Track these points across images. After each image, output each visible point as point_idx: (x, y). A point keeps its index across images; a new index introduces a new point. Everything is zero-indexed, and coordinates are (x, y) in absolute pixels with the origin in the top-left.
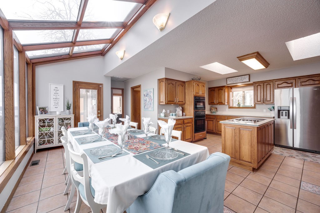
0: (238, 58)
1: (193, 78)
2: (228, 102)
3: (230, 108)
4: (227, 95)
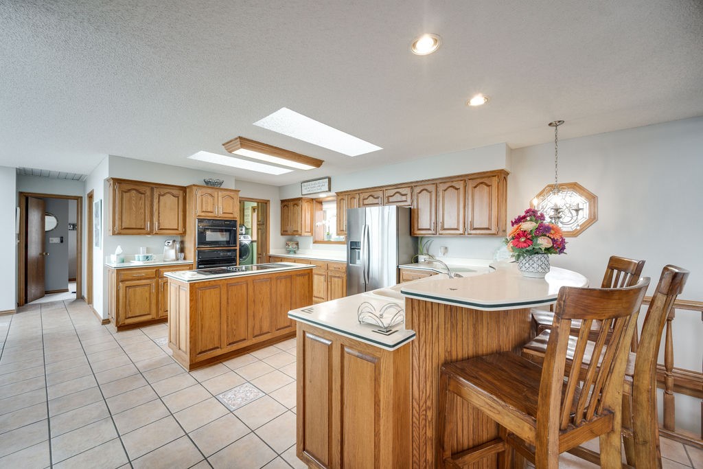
0: (223, 145)
1: (207, 179)
2: (311, 231)
3: (315, 242)
4: (308, 216)
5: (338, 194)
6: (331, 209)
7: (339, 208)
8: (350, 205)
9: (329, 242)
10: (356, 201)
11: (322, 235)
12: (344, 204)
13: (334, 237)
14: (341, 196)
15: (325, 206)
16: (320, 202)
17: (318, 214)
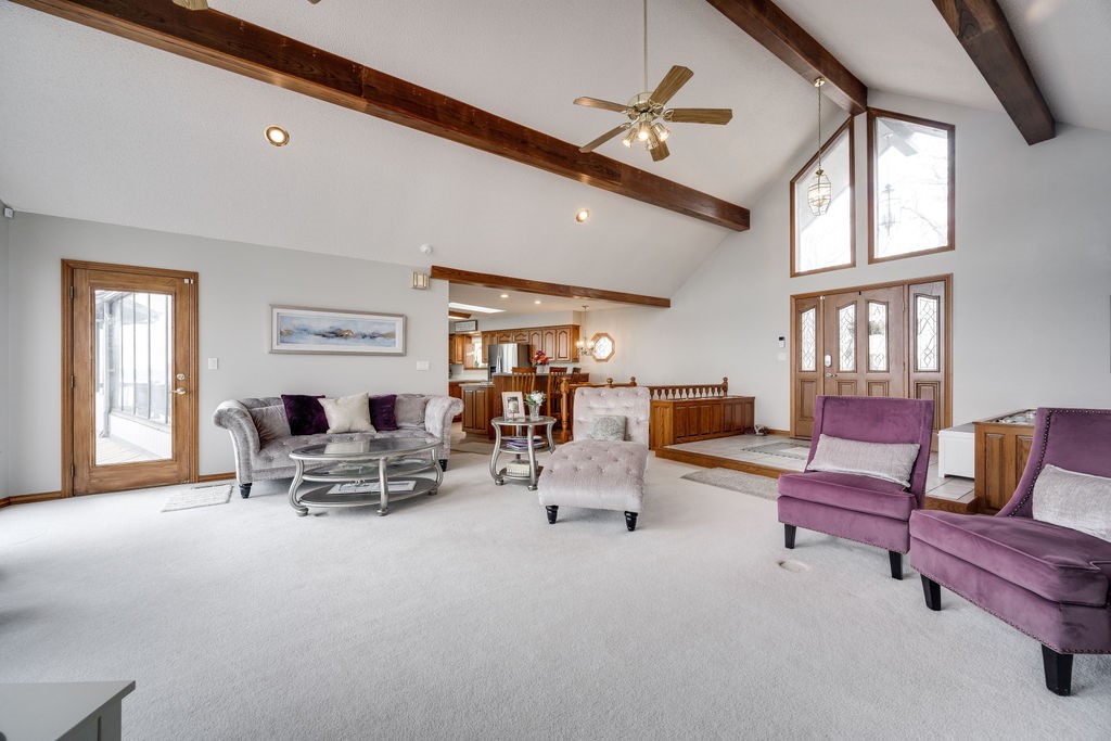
2: (463, 360)
3: (466, 369)
4: (460, 348)
5: (483, 333)
6: (478, 344)
7: (484, 342)
8: (492, 341)
9: (477, 369)
10: (495, 339)
11: (470, 364)
12: (488, 340)
13: (481, 365)
14: (485, 334)
15: (474, 340)
16: (470, 337)
17: (468, 346)
